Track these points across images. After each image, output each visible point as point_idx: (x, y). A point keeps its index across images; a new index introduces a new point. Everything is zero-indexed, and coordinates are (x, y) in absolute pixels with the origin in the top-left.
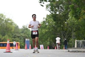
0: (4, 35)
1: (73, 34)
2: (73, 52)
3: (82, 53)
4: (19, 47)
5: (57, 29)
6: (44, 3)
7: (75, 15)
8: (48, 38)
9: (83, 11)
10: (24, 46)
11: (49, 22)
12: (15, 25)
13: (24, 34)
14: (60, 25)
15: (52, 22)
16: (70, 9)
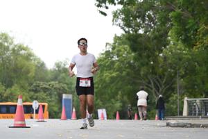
0: (9, 85)
1: (180, 82)
2: (178, 126)
3: (200, 129)
4: (47, 113)
5: (139, 70)
6: (107, 8)
7: (183, 37)
8: (117, 94)
9: (202, 27)
10: (58, 113)
11: (121, 53)
12: (36, 62)
13: (59, 82)
14: (146, 60)
15: (129, 55)
16: (171, 21)
